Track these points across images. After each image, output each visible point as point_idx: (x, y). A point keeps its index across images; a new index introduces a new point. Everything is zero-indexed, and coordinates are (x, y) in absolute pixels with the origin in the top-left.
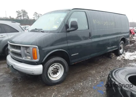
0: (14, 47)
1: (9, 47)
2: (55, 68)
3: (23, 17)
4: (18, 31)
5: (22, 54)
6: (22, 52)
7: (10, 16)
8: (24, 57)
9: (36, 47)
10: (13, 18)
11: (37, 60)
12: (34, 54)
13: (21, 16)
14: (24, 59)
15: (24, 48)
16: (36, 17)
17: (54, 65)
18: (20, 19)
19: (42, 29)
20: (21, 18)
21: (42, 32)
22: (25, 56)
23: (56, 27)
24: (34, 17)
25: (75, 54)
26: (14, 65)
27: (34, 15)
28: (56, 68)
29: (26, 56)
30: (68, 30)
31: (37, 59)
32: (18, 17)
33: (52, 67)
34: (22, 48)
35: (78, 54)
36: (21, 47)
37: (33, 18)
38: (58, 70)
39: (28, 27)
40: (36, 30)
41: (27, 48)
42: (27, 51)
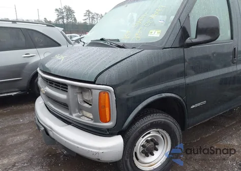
0: (50, 83)
1: (40, 82)
2: (149, 139)
3: (67, 19)
4: (59, 45)
5: (71, 104)
6: (71, 101)
7: (45, 19)
8: (75, 113)
9: (109, 91)
10: (50, 22)
11: (110, 124)
12: (101, 108)
13: (63, 18)
14: (74, 116)
15: (77, 90)
16: (88, 20)
17: (149, 133)
18: (61, 22)
19: (118, 40)
20: (63, 22)
21: (119, 46)
22: (77, 110)
23: (156, 34)
24: (85, 20)
25: (199, 104)
26: (51, 128)
27: (85, 16)
28: (152, 140)
29: (81, 109)
30: (188, 41)
31: (110, 121)
32: (58, 20)
33: (143, 137)
34: (69, 89)
35: (204, 102)
36: (69, 87)
37: (83, 22)
38: (156, 144)
39: (75, 36)
40: (102, 42)
41: (83, 90)
42: (83, 98)
